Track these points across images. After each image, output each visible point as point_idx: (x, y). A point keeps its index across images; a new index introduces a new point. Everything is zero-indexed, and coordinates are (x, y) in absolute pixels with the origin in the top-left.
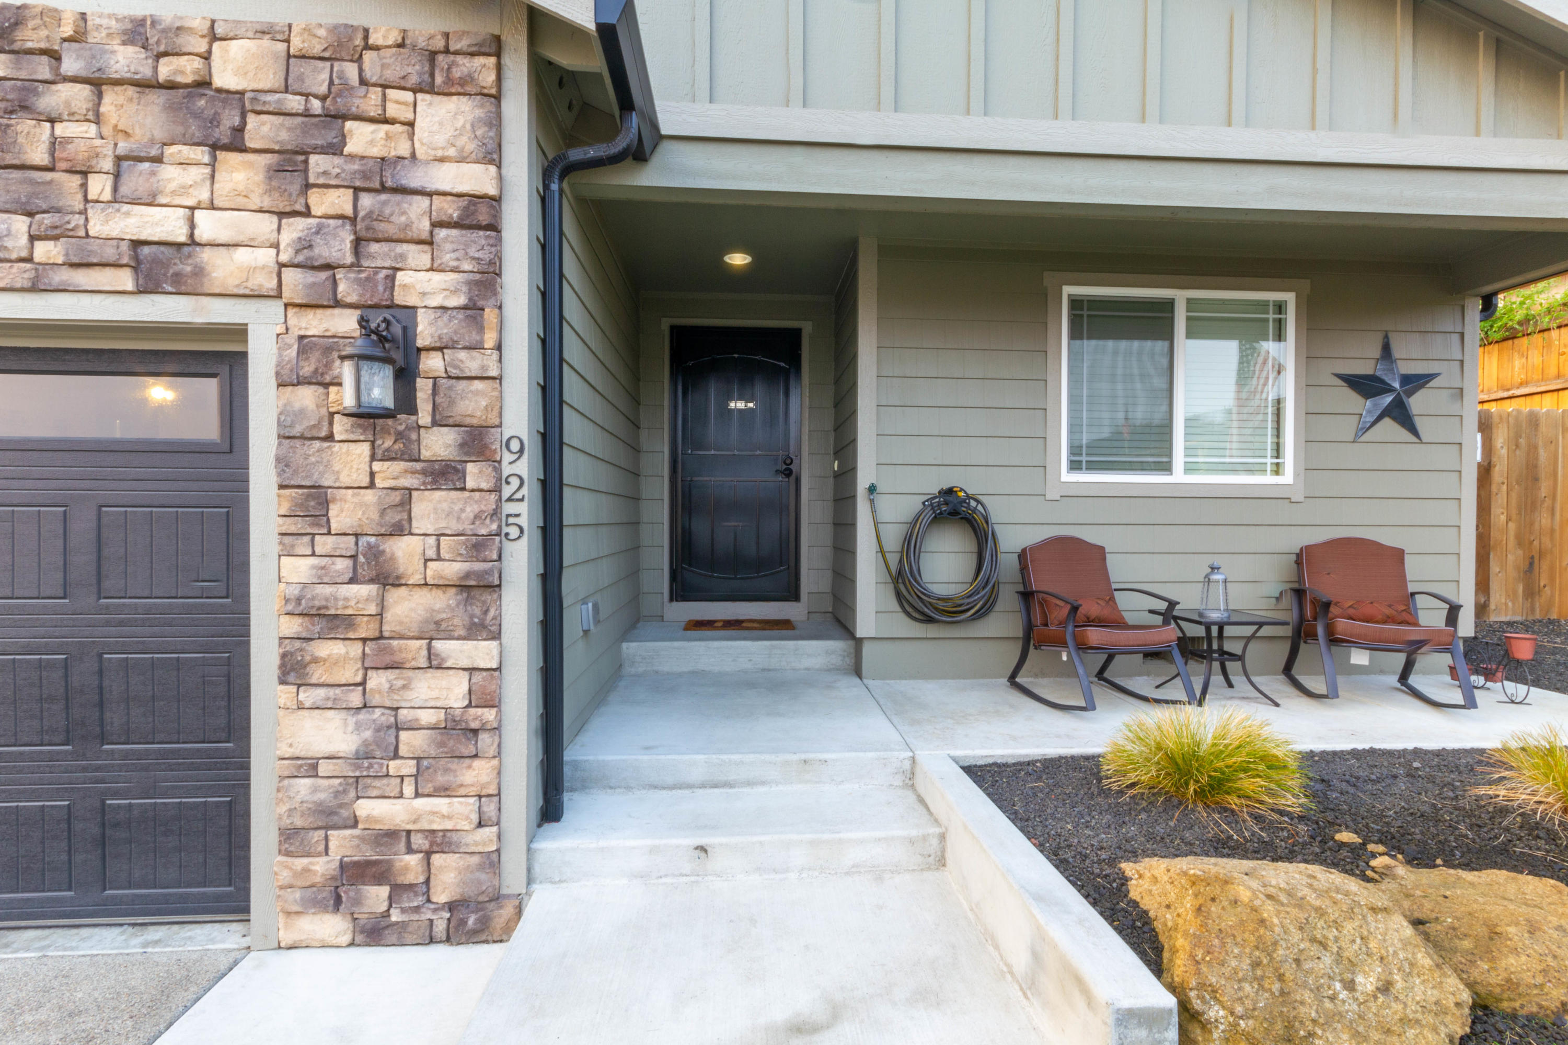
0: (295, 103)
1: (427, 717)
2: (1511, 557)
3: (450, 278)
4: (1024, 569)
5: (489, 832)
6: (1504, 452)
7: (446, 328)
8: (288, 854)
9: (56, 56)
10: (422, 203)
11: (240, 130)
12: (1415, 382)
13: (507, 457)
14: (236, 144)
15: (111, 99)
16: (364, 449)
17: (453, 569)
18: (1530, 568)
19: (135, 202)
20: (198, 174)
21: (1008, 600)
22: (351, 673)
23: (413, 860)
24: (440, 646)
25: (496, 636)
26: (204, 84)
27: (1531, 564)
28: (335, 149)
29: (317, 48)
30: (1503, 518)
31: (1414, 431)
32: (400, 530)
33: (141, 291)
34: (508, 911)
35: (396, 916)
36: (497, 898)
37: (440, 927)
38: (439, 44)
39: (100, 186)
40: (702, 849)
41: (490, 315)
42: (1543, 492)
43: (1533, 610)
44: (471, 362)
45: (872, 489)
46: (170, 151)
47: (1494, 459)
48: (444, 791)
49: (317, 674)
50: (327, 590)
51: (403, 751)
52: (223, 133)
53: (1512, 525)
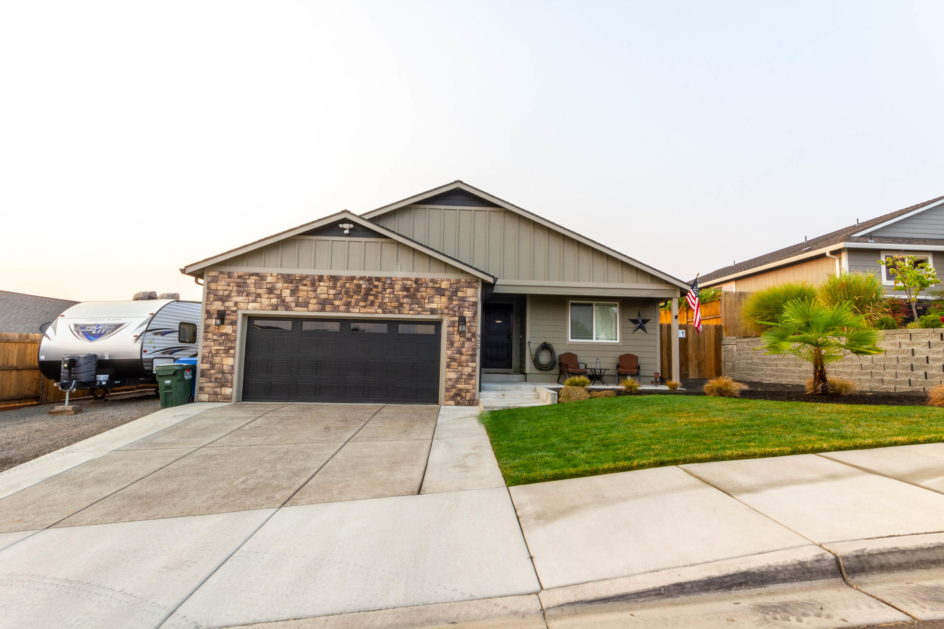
0: (451, 290)
1: (466, 373)
2: (694, 362)
3: (471, 312)
4: (560, 359)
5: (474, 390)
6: (691, 335)
7: (470, 319)
8: (447, 392)
9: (422, 284)
10: (468, 303)
11: (444, 293)
12: (645, 321)
13: (477, 337)
14: (444, 295)
15: (428, 290)
16: (459, 336)
17: (470, 353)
18: (699, 365)
19: (431, 303)
20: (439, 299)
21: (557, 366)
22: (456, 367)
23: (464, 393)
24: (468, 363)
25: (475, 362)
26: (440, 287)
27: (699, 364)
28: (456, 296)
29: (454, 282)
30: (691, 352)
31: (645, 331)
32: (463, 347)
33: (431, 314)
34: (476, 402)
35: (461, 402)
36: (475, 400)
37: (467, 403)
38: (470, 281)
39: (426, 301)
40: (503, 395)
41: (476, 317)
42: (702, 345)
43: (700, 375)
44: (473, 324)
45: (529, 342)
46: (436, 296)
47: (689, 337)
48: (468, 384)
49: (452, 367)
50: (454, 355)
51: (463, 378)
52: (442, 293)
53: (694, 354)
